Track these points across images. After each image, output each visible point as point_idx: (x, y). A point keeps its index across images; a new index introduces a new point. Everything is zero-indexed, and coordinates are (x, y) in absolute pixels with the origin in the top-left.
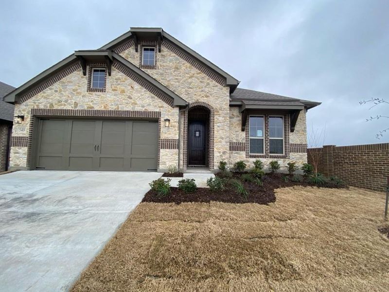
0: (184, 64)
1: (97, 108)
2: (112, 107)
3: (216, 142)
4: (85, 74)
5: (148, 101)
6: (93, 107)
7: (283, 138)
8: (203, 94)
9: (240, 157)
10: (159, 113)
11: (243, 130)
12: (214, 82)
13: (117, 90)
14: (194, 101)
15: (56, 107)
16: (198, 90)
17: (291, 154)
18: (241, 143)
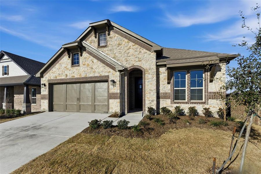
0: (124, 41)
1: (76, 77)
2: (83, 75)
3: (147, 93)
4: (69, 57)
5: (102, 69)
6: (74, 76)
7: (203, 88)
8: (137, 60)
9: (166, 103)
10: (108, 76)
11: (169, 83)
12: (144, 50)
13: (85, 65)
14: (130, 65)
15: (58, 78)
16: (133, 57)
17: (210, 100)
18: (167, 93)
